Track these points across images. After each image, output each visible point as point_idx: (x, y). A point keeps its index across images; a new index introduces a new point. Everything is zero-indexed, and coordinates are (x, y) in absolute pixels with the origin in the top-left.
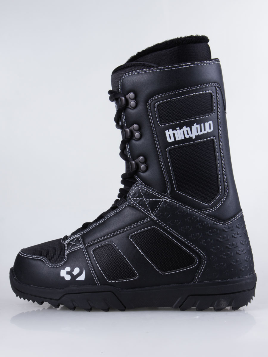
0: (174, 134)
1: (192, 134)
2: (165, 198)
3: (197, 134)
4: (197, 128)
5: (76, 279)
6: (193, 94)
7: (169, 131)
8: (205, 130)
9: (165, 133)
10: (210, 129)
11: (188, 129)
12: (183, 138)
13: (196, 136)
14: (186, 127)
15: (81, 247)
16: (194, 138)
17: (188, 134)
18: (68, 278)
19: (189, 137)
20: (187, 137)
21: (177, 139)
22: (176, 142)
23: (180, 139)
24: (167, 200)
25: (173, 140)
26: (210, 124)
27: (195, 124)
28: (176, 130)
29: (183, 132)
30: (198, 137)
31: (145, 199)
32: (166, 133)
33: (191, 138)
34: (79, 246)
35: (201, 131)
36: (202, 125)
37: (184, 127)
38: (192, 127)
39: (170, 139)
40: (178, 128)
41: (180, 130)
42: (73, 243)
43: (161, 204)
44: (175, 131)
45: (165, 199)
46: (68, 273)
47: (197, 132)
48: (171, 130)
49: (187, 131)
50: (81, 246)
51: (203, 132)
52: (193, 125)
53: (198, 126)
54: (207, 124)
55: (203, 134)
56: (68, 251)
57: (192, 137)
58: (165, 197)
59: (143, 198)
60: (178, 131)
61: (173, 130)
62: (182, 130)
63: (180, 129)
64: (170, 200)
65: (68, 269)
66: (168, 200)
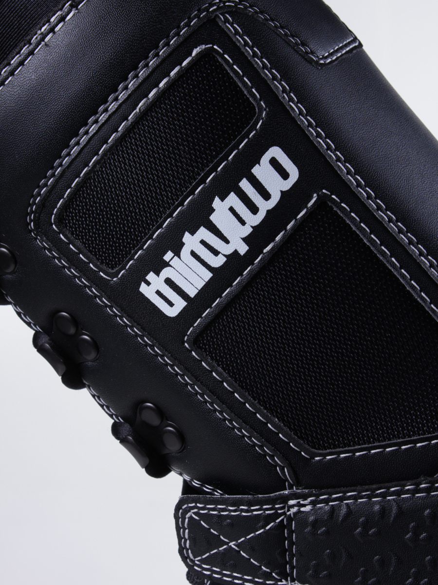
0: (169, 282)
1: (227, 241)
2: (293, 506)
3: (247, 231)
4: (232, 209)
6: (137, 110)
7: (148, 284)
8: (266, 196)
9: (143, 295)
10: (285, 175)
11: (203, 233)
12: (208, 275)
13: (246, 240)
14: (193, 233)
16: (243, 249)
17: (216, 253)
19: (225, 259)
20: (217, 262)
21: (192, 293)
22: (195, 305)
23: (200, 284)
24: (303, 509)
25: (180, 304)
26: (274, 162)
27: (217, 203)
28: (167, 264)
29: (193, 254)
30: (255, 239)
31: (232, 544)
32: (147, 295)
33: (234, 256)
35: (254, 209)
36: (245, 185)
37: (184, 240)
38: (213, 218)
39: (171, 304)
40: (168, 256)
41: (179, 257)
43: (291, 532)
44: (166, 273)
45: (295, 509)
47: (243, 223)
48: (151, 277)
49: (203, 242)
51: (265, 206)
52: (213, 210)
53: (233, 199)
54: (263, 171)
55: (268, 211)
57: (236, 252)
58: (291, 502)
59: (227, 543)
60: (175, 262)
61: (158, 274)
62: (185, 252)
63: (177, 254)
64: (313, 503)
66: (304, 506)
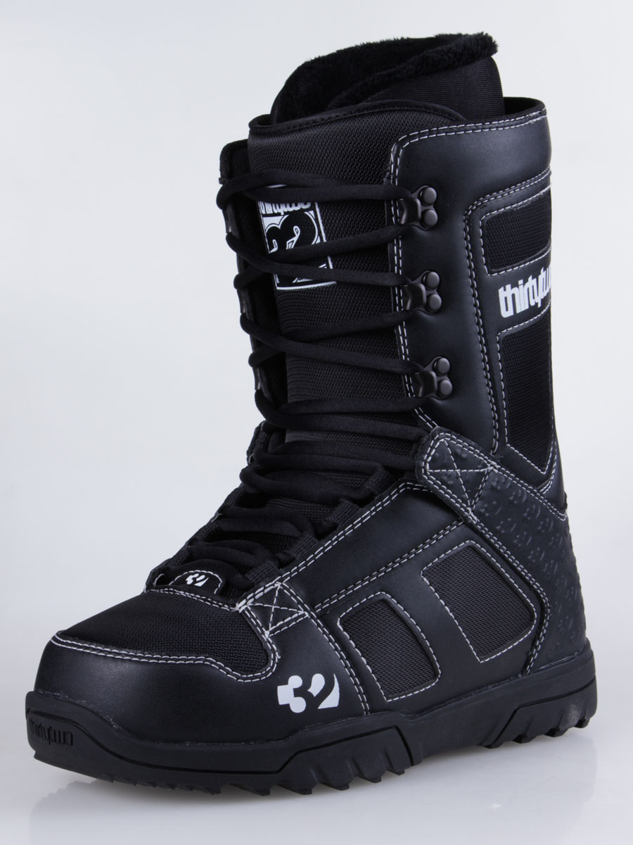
0: (513, 297)
2: (492, 465)
5: (319, 706)
7: (505, 290)
9: (498, 294)
11: (535, 282)
12: (527, 307)
14: (533, 278)
15: (304, 615)
17: (534, 297)
18: (298, 706)
21: (518, 310)
25: (510, 312)
28: (518, 286)
29: (528, 291)
31: (458, 471)
32: (500, 296)
34: (298, 613)
37: (529, 279)
40: (520, 282)
41: (524, 286)
42: (273, 607)
43: (484, 481)
44: (515, 290)
45: (492, 468)
46: (298, 692)
48: (508, 287)
49: (533, 287)
50: (301, 612)
56: (267, 629)
57: (538, 304)
59: (455, 469)
60: (521, 287)
62: (527, 285)
63: (524, 284)
64: (499, 470)
65: (296, 681)
66: (496, 468)
